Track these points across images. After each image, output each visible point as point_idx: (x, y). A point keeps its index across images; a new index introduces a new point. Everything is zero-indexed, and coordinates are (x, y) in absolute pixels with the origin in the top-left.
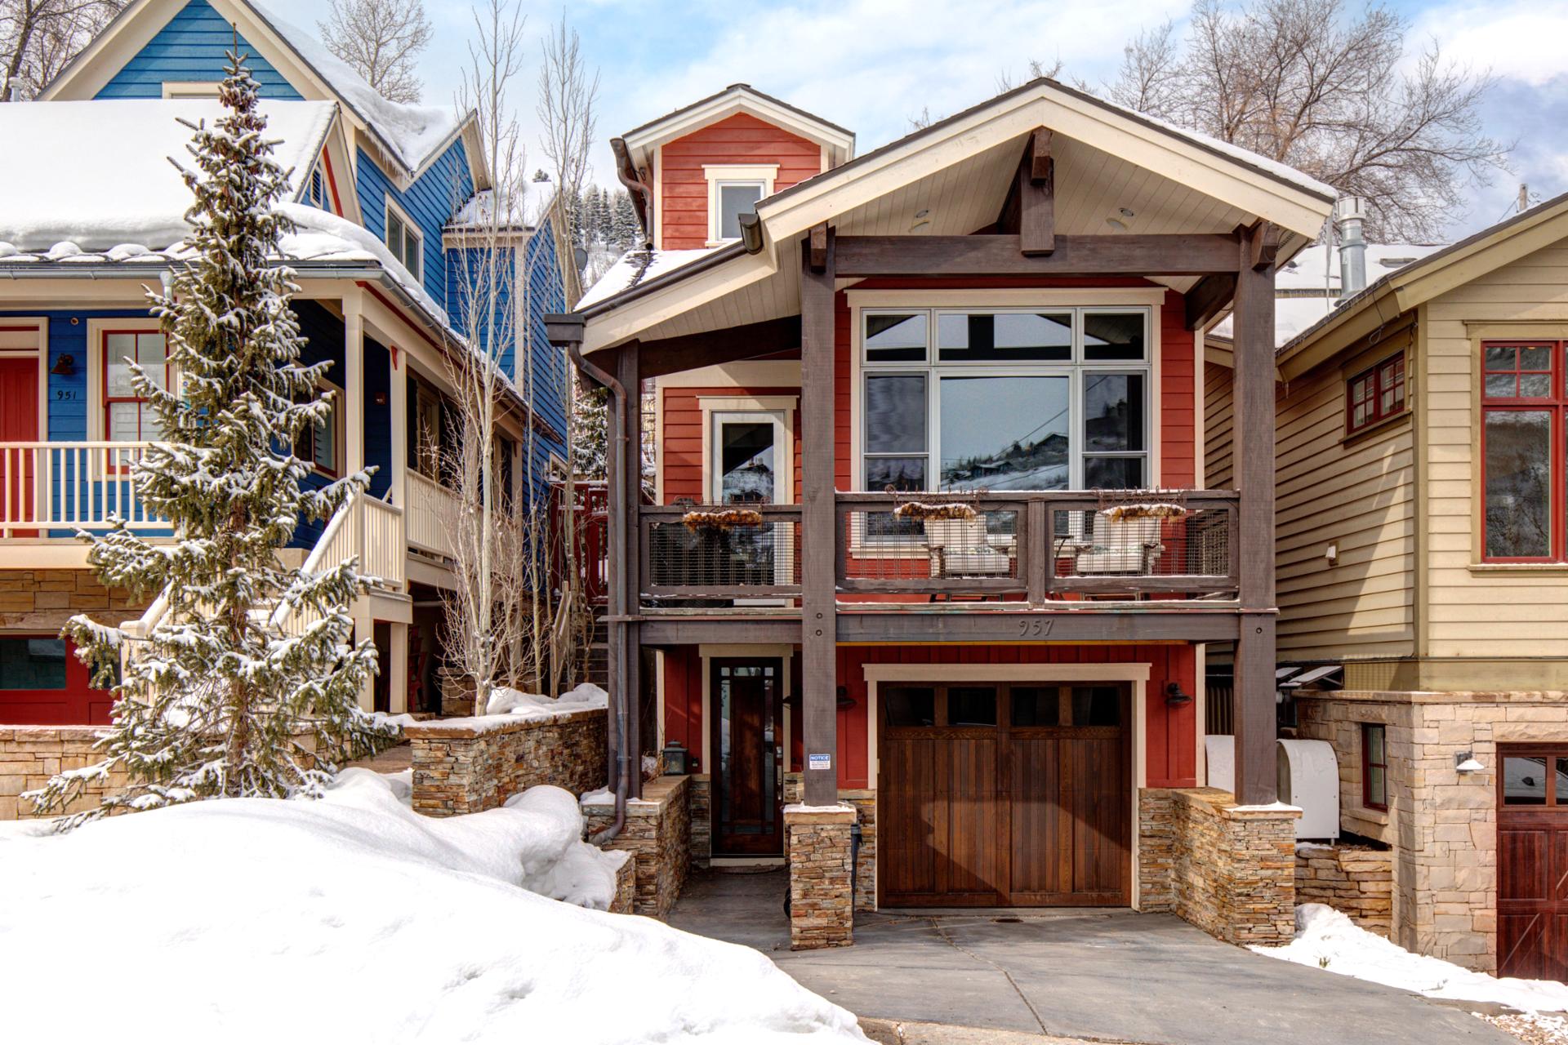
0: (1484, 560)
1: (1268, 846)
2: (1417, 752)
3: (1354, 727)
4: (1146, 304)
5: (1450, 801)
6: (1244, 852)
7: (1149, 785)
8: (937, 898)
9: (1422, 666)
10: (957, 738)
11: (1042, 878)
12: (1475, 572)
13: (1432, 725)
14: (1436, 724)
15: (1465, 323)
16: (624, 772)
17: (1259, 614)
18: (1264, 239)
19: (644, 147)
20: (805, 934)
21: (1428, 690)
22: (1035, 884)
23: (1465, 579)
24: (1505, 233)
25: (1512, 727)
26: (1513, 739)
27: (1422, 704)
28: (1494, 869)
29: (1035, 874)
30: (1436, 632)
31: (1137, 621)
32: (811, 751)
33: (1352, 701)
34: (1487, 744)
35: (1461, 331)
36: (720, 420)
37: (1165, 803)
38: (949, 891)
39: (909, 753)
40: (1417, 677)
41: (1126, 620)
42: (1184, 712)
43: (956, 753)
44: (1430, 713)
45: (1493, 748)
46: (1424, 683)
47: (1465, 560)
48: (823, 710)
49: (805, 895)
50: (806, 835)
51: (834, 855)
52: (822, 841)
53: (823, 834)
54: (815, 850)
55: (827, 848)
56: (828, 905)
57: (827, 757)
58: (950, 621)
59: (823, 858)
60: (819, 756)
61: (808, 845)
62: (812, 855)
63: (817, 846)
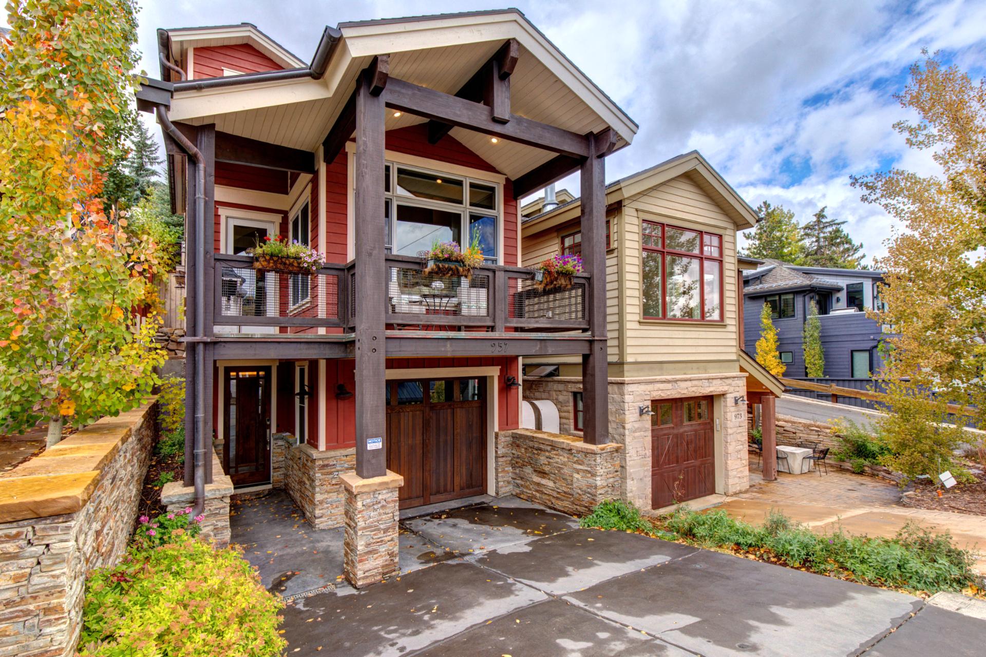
0: (644, 319)
2: (626, 405)
3: (570, 394)
4: (496, 182)
5: (637, 428)
6: (600, 471)
7: (500, 429)
9: (625, 366)
11: (445, 485)
12: (641, 323)
13: (630, 393)
14: (632, 393)
15: (637, 210)
17: (601, 341)
18: (613, 139)
19: (182, 42)
20: (367, 574)
22: (442, 489)
23: (637, 326)
24: (657, 171)
25: (656, 393)
27: (628, 384)
28: (651, 458)
29: (442, 484)
30: (629, 350)
32: (368, 437)
33: (569, 382)
34: (648, 401)
35: (635, 214)
36: (232, 223)
37: (508, 439)
40: (623, 371)
42: (513, 391)
43: (402, 420)
44: (629, 388)
45: (650, 403)
46: (626, 374)
47: (637, 318)
48: (377, 406)
49: (368, 545)
50: (368, 501)
51: (387, 511)
52: (380, 502)
53: (380, 497)
54: (375, 510)
55: (383, 507)
56: (383, 549)
57: (380, 439)
58: (454, 343)
59: (380, 514)
60: (375, 440)
61: (370, 507)
62: (372, 514)
63: (376, 507)
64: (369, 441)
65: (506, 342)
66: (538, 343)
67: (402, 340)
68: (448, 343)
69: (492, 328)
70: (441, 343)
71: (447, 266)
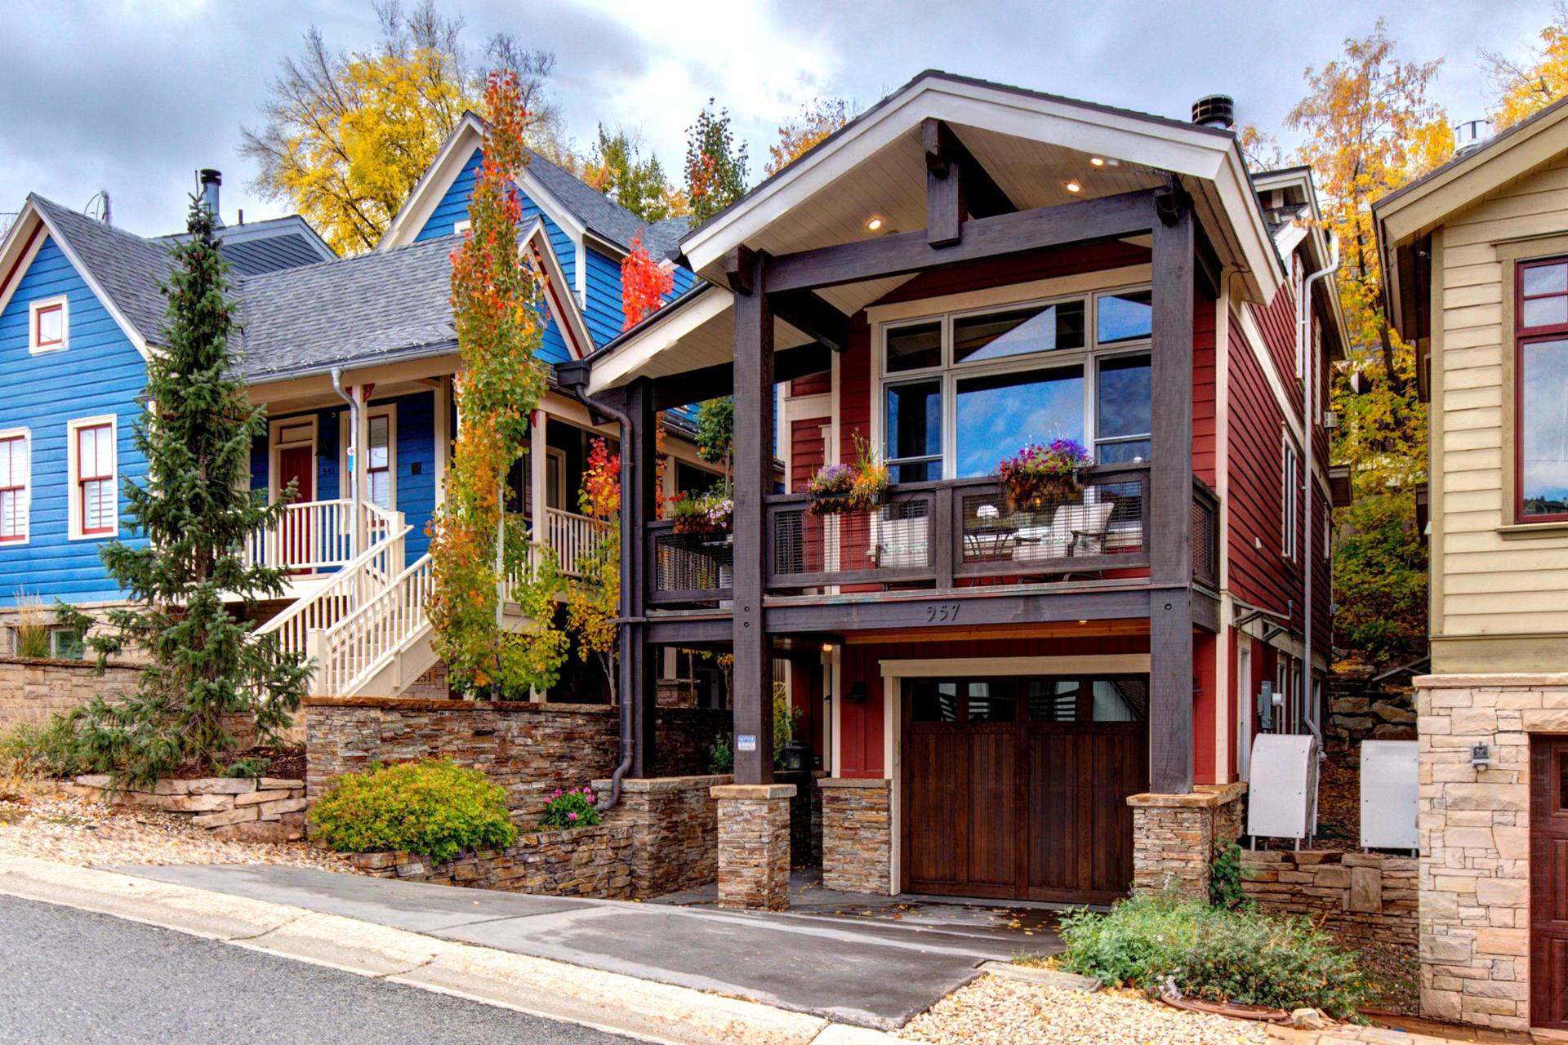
0: (1517, 520)
1: (1169, 835)
2: (1421, 741)
5: (1465, 800)
6: (1144, 841)
8: (957, 888)
9: (1434, 646)
10: (977, 733)
11: (1061, 874)
12: (1504, 534)
13: (1442, 712)
14: (1447, 712)
15: (1495, 245)
16: (628, 753)
17: (1168, 590)
21: (1442, 672)
22: (1054, 880)
23: (1495, 542)
25: (1547, 715)
26: (1550, 728)
27: (1430, 689)
28: (1526, 883)
29: (1054, 869)
30: (1451, 606)
31: (1043, 603)
32: (740, 731)
34: (1517, 735)
35: (1491, 255)
38: (969, 881)
39: (932, 746)
41: (1031, 603)
43: (976, 748)
44: (1440, 698)
45: (1524, 740)
46: (1437, 664)
47: (1496, 522)
48: (750, 696)
49: (730, 863)
50: (729, 809)
51: (753, 827)
52: (742, 814)
53: (743, 808)
54: (737, 822)
55: (746, 821)
56: (748, 873)
57: (753, 738)
58: (863, 610)
59: (744, 830)
60: (746, 737)
61: (731, 817)
62: (735, 827)
63: (739, 819)
64: (741, 738)
65: (956, 604)
66: (1021, 603)
67: (788, 611)
68: (854, 611)
69: (930, 584)
70: (843, 611)
71: (832, 500)
